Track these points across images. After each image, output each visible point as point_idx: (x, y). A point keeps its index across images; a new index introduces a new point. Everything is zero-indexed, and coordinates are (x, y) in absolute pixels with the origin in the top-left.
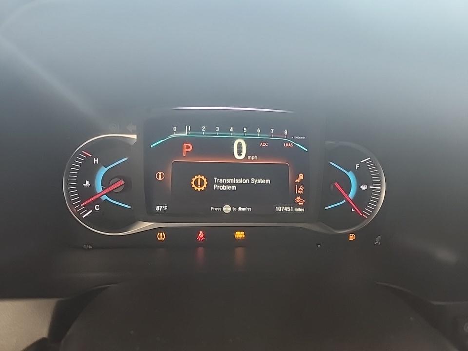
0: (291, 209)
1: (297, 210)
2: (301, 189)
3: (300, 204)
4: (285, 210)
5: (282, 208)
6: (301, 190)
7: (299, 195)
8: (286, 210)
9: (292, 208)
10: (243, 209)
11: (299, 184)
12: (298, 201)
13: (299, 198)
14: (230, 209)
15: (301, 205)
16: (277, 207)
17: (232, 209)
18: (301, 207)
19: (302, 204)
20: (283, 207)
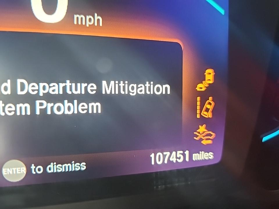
0: (184, 155)
1: (197, 157)
2: (209, 106)
3: (204, 142)
4: (171, 159)
5: (164, 156)
6: (207, 110)
7: (203, 120)
8: (173, 159)
9: (187, 153)
10: (60, 168)
11: (205, 96)
12: (200, 136)
13: (202, 129)
14: (23, 170)
15: (208, 145)
16: (152, 156)
17: (29, 170)
18: (207, 149)
19: (210, 142)
20: (168, 154)
